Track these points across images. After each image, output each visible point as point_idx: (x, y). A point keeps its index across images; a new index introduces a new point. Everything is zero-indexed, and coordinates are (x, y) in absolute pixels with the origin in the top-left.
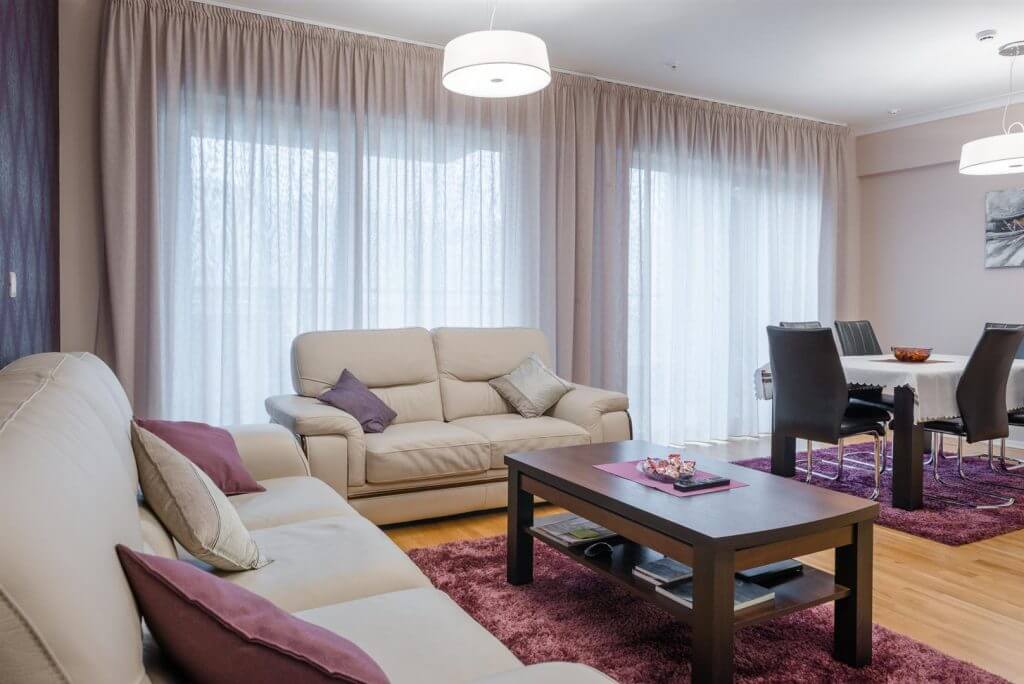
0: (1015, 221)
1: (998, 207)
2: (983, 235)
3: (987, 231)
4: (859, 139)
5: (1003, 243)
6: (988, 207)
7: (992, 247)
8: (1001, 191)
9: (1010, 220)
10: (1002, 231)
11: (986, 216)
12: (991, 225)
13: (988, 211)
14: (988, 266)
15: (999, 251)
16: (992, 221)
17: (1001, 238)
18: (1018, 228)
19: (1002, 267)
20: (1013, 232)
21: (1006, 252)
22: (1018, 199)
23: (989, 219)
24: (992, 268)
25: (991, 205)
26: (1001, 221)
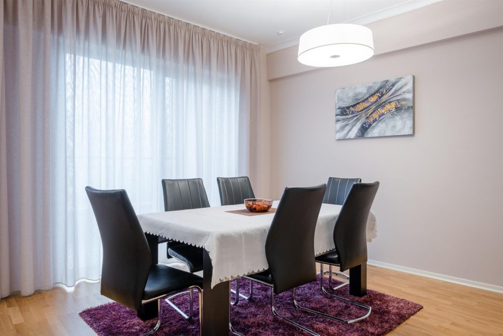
0: (351, 108)
1: (342, 99)
2: (334, 118)
3: (337, 115)
4: (268, 55)
5: (345, 123)
6: (336, 99)
7: (339, 125)
8: (344, 88)
9: (348, 108)
10: (344, 115)
11: (336, 104)
12: (339, 111)
13: (337, 101)
14: (337, 139)
15: (343, 128)
16: (339, 108)
17: (344, 120)
18: (353, 113)
19: (344, 139)
20: (350, 116)
21: (347, 129)
22: (352, 94)
23: (337, 107)
24: (339, 140)
25: (339, 98)
26: (343, 108)
